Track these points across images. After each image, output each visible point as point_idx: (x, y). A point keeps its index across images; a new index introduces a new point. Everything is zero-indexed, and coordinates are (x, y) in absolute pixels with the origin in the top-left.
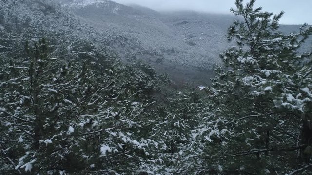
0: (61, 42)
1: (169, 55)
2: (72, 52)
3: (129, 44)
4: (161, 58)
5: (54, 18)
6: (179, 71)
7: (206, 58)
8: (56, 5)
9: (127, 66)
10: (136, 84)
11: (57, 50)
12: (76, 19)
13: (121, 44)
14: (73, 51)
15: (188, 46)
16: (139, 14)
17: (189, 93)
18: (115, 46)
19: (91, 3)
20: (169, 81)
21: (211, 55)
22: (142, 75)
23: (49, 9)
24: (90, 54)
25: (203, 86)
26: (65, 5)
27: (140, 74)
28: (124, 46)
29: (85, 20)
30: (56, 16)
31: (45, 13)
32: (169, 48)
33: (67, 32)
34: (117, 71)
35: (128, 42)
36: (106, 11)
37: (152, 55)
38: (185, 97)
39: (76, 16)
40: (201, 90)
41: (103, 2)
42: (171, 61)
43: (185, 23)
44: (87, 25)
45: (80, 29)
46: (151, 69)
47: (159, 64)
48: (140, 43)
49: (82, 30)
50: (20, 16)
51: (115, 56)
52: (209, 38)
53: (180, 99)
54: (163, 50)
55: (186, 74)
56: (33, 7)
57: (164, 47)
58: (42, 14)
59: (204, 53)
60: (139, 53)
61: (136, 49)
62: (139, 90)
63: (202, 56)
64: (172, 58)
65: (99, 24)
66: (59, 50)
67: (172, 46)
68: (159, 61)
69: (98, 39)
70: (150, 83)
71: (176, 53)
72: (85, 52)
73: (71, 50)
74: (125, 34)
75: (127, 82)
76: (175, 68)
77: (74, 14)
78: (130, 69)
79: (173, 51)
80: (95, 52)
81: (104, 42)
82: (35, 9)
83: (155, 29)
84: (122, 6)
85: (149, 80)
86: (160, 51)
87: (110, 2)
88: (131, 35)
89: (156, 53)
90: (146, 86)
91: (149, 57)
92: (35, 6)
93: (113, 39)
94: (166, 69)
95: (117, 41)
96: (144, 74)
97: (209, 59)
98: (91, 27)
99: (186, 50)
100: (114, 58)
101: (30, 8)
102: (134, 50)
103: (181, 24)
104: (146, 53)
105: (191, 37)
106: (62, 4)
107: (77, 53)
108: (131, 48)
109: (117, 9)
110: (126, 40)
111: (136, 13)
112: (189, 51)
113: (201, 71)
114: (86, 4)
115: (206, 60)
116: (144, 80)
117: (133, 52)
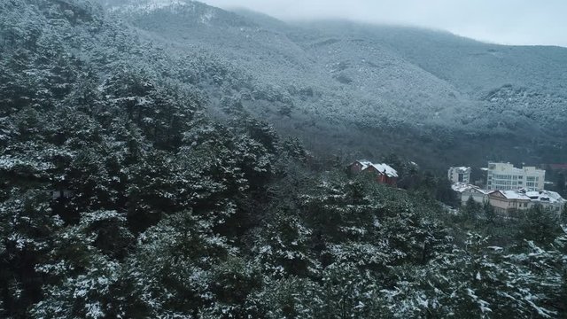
0: (83, 77)
1: (304, 99)
2: (105, 99)
3: (230, 81)
4: (289, 107)
5: (90, 31)
6: (321, 130)
7: (371, 106)
8: (94, 8)
9: (217, 127)
10: (233, 166)
11: (73, 93)
12: (131, 33)
13: (215, 81)
14: (108, 96)
15: (338, 84)
16: (249, 26)
17: (343, 185)
18: (204, 83)
19: (161, 6)
20: (302, 153)
21: (379, 101)
22: (248, 145)
23: (82, 15)
24: (143, 101)
25: (367, 160)
26: (114, 9)
27: (244, 143)
28: (220, 83)
29: (149, 36)
30: (93, 28)
31: (73, 21)
32: (303, 88)
33: (111, 57)
34: (196, 137)
35: (228, 76)
36: (188, 19)
37: (272, 101)
38: (334, 193)
39: (131, 28)
40: (363, 168)
41: (183, 4)
42: (306, 112)
43: (334, 41)
44: (151, 44)
45: (137, 53)
46: (267, 130)
47: (286, 117)
48: (250, 79)
49: (141, 55)
50: (18, 26)
51: (194, 105)
52: (375, 70)
53: (325, 198)
54: (293, 92)
55: (335, 136)
56: (51, 11)
57: (294, 85)
58: (67, 23)
59: (367, 96)
60: (248, 98)
61: (243, 90)
62: (239, 177)
63: (364, 102)
64: (310, 105)
65: (175, 42)
66: (78, 94)
67: (310, 84)
68: (285, 112)
69: (172, 72)
70: (264, 160)
71: (315, 97)
72: (131, 98)
73: (104, 94)
74: (223, 61)
75: (213, 161)
76: (314, 124)
77: (127, 24)
78: (224, 133)
79: (310, 92)
80: (153, 97)
81: (182, 77)
82: (54, 14)
83: (278, 52)
84: (218, 11)
85: (263, 153)
86: (287, 93)
87: (196, 3)
88: (234, 63)
89: (279, 98)
90: (255, 165)
91: (266, 103)
92: (53, 9)
93: (200, 70)
94: (297, 126)
95: (207, 74)
96: (252, 142)
97: (376, 108)
98: (158, 49)
99: (333, 91)
100: (192, 108)
101: (44, 14)
102: (238, 91)
103: (325, 43)
104: (260, 96)
105: (343, 66)
106: (110, 6)
107: (116, 100)
108: (233, 88)
109: (209, 16)
110: (224, 73)
111: (243, 23)
112: (339, 93)
113: (361, 130)
114: (152, 7)
115: (371, 110)
116: (252, 155)
117: (236, 96)
